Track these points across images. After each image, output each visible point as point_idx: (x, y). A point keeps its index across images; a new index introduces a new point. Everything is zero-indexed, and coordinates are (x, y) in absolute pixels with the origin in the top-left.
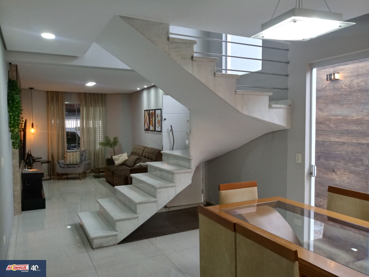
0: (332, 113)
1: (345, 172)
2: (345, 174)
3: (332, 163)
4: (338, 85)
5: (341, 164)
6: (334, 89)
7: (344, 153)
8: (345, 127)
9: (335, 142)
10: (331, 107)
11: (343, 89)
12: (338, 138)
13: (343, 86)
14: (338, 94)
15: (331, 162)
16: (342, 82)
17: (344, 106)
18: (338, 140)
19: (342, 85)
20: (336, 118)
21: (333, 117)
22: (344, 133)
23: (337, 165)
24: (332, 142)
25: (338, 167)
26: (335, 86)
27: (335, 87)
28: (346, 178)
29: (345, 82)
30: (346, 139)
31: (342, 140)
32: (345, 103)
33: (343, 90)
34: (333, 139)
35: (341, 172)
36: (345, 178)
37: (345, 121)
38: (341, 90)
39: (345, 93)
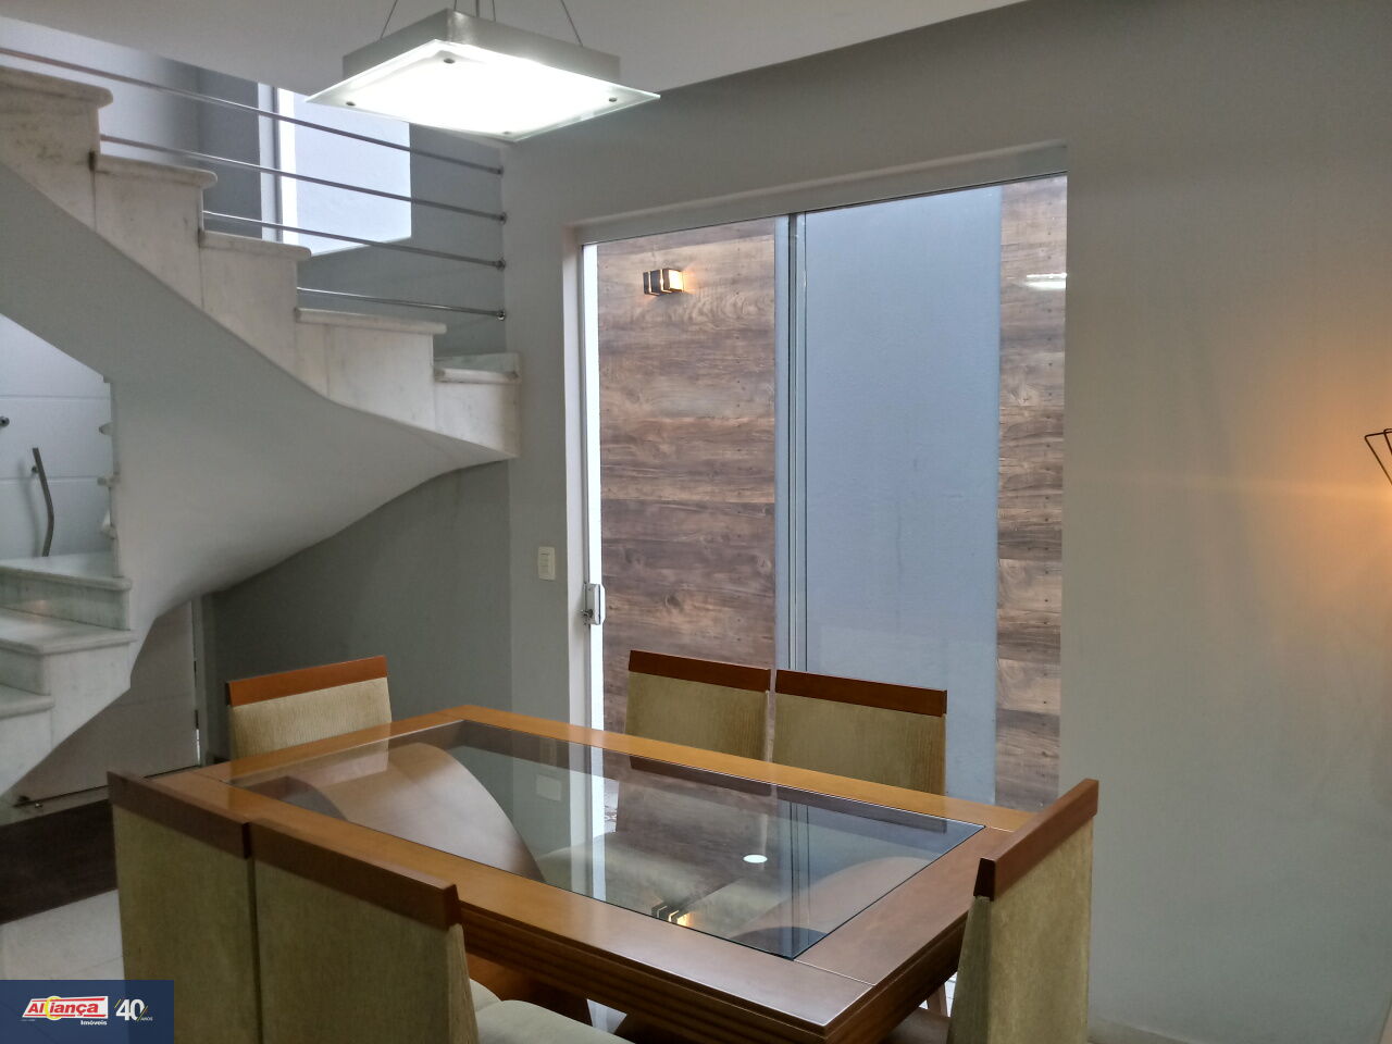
0: (666, 404)
1: (705, 602)
2: (708, 610)
3: (669, 574)
4: (680, 310)
5: (695, 577)
6: (669, 323)
7: (702, 538)
8: (703, 453)
9: (674, 502)
10: (662, 383)
11: (696, 324)
12: (683, 488)
13: (694, 315)
14: (680, 342)
15: (665, 572)
16: (692, 302)
17: (700, 382)
18: (684, 496)
19: (690, 314)
20: (677, 421)
21: (667, 420)
22: (700, 473)
23: (682, 582)
24: (668, 503)
25: (685, 587)
26: (673, 315)
27: (670, 317)
28: (710, 623)
29: (699, 301)
30: (707, 493)
31: (696, 498)
32: (702, 372)
33: (694, 328)
34: (671, 493)
35: (697, 604)
36: (706, 622)
37: (703, 431)
38: (690, 329)
39: (702, 337)
